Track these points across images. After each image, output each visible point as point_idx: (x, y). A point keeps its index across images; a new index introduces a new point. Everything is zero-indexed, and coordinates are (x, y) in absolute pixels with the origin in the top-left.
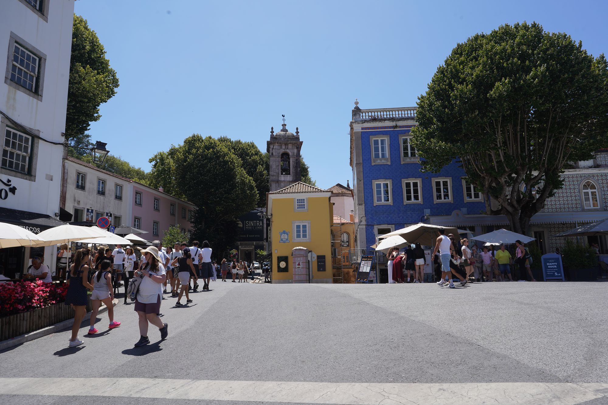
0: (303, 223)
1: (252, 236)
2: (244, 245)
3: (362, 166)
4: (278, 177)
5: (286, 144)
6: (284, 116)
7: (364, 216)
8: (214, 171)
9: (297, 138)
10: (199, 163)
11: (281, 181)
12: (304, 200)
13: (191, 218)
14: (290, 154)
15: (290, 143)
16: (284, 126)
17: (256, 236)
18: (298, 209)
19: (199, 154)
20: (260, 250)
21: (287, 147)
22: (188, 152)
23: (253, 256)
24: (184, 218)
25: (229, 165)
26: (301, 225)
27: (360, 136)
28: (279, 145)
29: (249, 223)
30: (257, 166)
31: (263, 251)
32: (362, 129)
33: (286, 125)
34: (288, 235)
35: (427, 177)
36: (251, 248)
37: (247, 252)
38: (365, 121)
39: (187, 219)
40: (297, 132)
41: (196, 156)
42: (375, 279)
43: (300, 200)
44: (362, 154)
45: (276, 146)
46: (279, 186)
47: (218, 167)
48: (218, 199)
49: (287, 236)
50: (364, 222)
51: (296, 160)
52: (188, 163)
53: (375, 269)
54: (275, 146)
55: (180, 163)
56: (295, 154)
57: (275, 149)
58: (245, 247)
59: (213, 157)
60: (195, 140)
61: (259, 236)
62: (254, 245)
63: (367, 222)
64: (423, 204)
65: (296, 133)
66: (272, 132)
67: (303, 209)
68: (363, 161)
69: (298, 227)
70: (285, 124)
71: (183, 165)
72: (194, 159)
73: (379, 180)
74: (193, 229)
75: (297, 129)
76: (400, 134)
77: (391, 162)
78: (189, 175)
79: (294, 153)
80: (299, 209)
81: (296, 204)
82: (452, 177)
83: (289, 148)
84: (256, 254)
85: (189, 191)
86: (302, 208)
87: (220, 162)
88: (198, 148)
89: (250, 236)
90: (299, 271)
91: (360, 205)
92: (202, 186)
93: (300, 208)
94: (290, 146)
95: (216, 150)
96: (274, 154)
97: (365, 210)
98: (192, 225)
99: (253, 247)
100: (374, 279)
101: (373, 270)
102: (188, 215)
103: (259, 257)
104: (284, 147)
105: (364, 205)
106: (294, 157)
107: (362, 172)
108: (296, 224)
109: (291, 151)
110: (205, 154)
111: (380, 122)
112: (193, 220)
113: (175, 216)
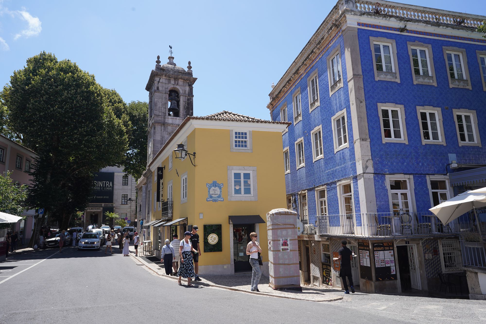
0: (245, 170)
1: (99, 197)
2: (91, 207)
3: (362, 79)
4: (165, 118)
5: (176, 79)
6: (171, 48)
7: (371, 158)
8: (73, 103)
9: (190, 74)
10: (50, 88)
11: (169, 124)
12: (246, 134)
13: (30, 168)
14: (181, 91)
15: (181, 79)
16: (171, 59)
17: (104, 197)
18: (236, 148)
19: (51, 77)
20: (110, 213)
21: (176, 82)
22: (34, 72)
23: (101, 219)
24: (20, 168)
25: (95, 98)
26: (242, 173)
27: (357, 35)
28: (167, 78)
29: (97, 183)
30: (122, 115)
31: (112, 214)
32: (359, 24)
33: (173, 58)
34: (220, 188)
35: (447, 107)
36: (99, 210)
37: (93, 214)
38: (362, 14)
39: (23, 170)
40: (190, 67)
41: (46, 79)
42: (394, 264)
43: (239, 133)
44: (362, 62)
45: (163, 79)
46: (165, 130)
47: (78, 98)
48: (77, 141)
49: (219, 190)
50: (371, 169)
51: (188, 100)
52: (32, 87)
53: (391, 248)
54: (161, 79)
55: (18, 85)
56: (187, 93)
57: (161, 83)
58: (92, 209)
59: (72, 84)
60: (44, 59)
61: (108, 197)
62: (102, 207)
63: (375, 169)
64: (447, 146)
65: (188, 67)
66: (158, 62)
67: (244, 148)
68: (363, 72)
69: (237, 176)
70: (173, 56)
71: (23, 89)
72: (43, 82)
73: (387, 104)
74: (32, 182)
75: (189, 63)
76: (408, 41)
77: (401, 79)
78: (32, 103)
79: (185, 91)
80: (238, 148)
81: (234, 139)
82: (475, 110)
83: (179, 84)
84: (105, 217)
85: (31, 127)
86: (242, 146)
87: (83, 92)
88: (50, 69)
89: (98, 197)
90: (286, 257)
91: (363, 140)
92: (53, 121)
93: (239, 146)
94: (181, 82)
95: (77, 75)
96: (160, 88)
97: (371, 149)
98: (32, 177)
99: (101, 208)
100: (391, 265)
101: (390, 250)
102: (25, 165)
103: (108, 220)
104: (173, 82)
105: (369, 140)
106: (186, 96)
107: (363, 89)
108: (234, 172)
109: (182, 88)
110: (59, 78)
111: (384, 19)
112: (32, 171)
113: (5, 165)
